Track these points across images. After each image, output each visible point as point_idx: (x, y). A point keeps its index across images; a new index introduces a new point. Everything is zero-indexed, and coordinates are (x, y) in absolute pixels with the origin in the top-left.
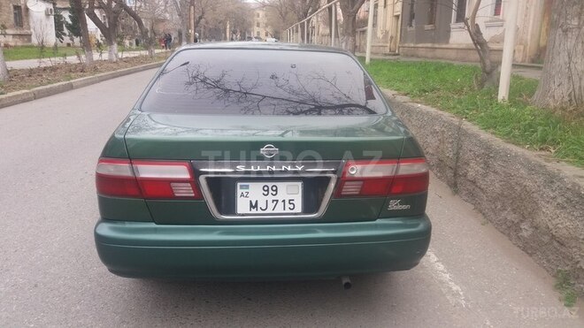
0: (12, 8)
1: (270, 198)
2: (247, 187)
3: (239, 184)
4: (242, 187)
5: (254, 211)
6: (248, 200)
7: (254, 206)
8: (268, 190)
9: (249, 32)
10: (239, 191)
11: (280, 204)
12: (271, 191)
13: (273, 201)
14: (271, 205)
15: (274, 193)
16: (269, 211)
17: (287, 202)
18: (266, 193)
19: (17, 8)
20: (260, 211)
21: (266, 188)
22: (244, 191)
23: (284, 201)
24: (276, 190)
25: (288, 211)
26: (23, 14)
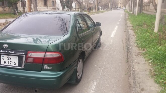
0: (52, 1)
1: (9, 61)
2: (3, 57)
3: (2, 55)
4: (2, 56)
5: (5, 64)
6: (4, 60)
7: (5, 63)
8: (9, 58)
9: (118, 6)
10: (2, 58)
11: (12, 63)
12: (9, 59)
13: (10, 62)
14: (10, 63)
15: (10, 59)
16: (9, 65)
17: (14, 62)
18: (8, 59)
19: (53, 1)
20: (7, 64)
21: (8, 57)
22: (3, 58)
23: (13, 62)
24: (11, 58)
25: (14, 65)
26: (55, 3)
